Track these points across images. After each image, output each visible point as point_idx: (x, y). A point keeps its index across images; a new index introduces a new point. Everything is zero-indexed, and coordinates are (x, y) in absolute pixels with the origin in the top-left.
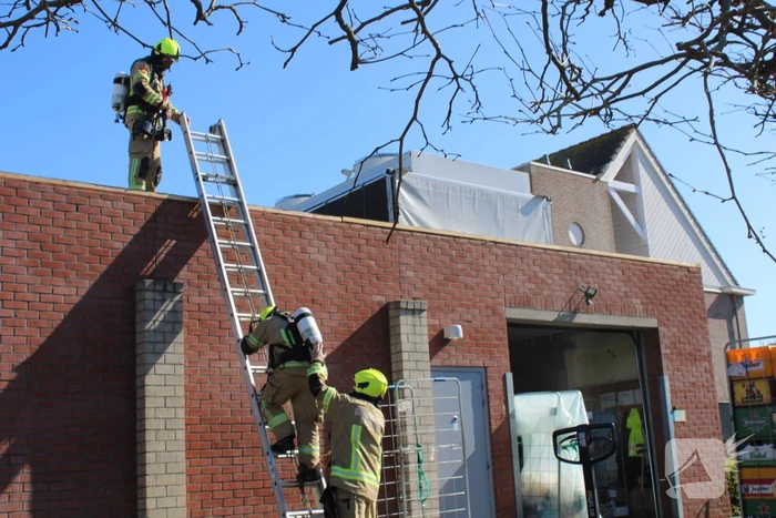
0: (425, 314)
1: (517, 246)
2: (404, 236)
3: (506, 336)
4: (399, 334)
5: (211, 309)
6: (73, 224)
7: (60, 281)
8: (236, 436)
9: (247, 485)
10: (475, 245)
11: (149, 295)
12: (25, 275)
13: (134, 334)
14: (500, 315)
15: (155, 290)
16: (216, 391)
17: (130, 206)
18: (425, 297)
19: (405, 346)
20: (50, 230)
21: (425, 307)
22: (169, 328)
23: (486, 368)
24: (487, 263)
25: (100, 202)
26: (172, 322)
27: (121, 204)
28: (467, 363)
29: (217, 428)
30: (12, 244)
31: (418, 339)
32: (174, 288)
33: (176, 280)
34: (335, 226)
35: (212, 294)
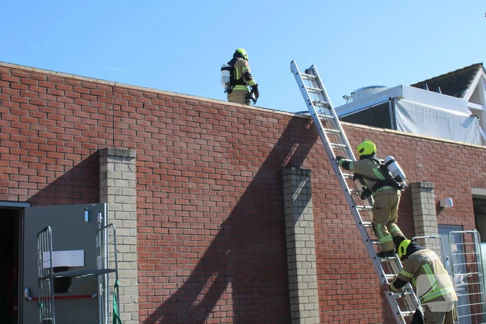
0: (433, 191)
1: (475, 148)
2: (416, 141)
3: (472, 206)
4: (421, 203)
5: (320, 186)
6: (248, 132)
7: (243, 168)
8: (337, 266)
9: (345, 297)
10: (453, 147)
11: (294, 177)
12: (226, 165)
13: (282, 201)
14: (469, 192)
15: (297, 174)
16: (326, 238)
17: (276, 121)
18: (430, 180)
19: (424, 211)
20: (237, 135)
21: (433, 186)
22: (304, 197)
23: (462, 226)
24: (460, 159)
25: (261, 118)
26: (307, 195)
27: (271, 120)
28: (452, 222)
29: (327, 261)
30: (218, 144)
31: (430, 207)
32: (307, 173)
33: (301, 168)
34: (381, 135)
35: (320, 177)
